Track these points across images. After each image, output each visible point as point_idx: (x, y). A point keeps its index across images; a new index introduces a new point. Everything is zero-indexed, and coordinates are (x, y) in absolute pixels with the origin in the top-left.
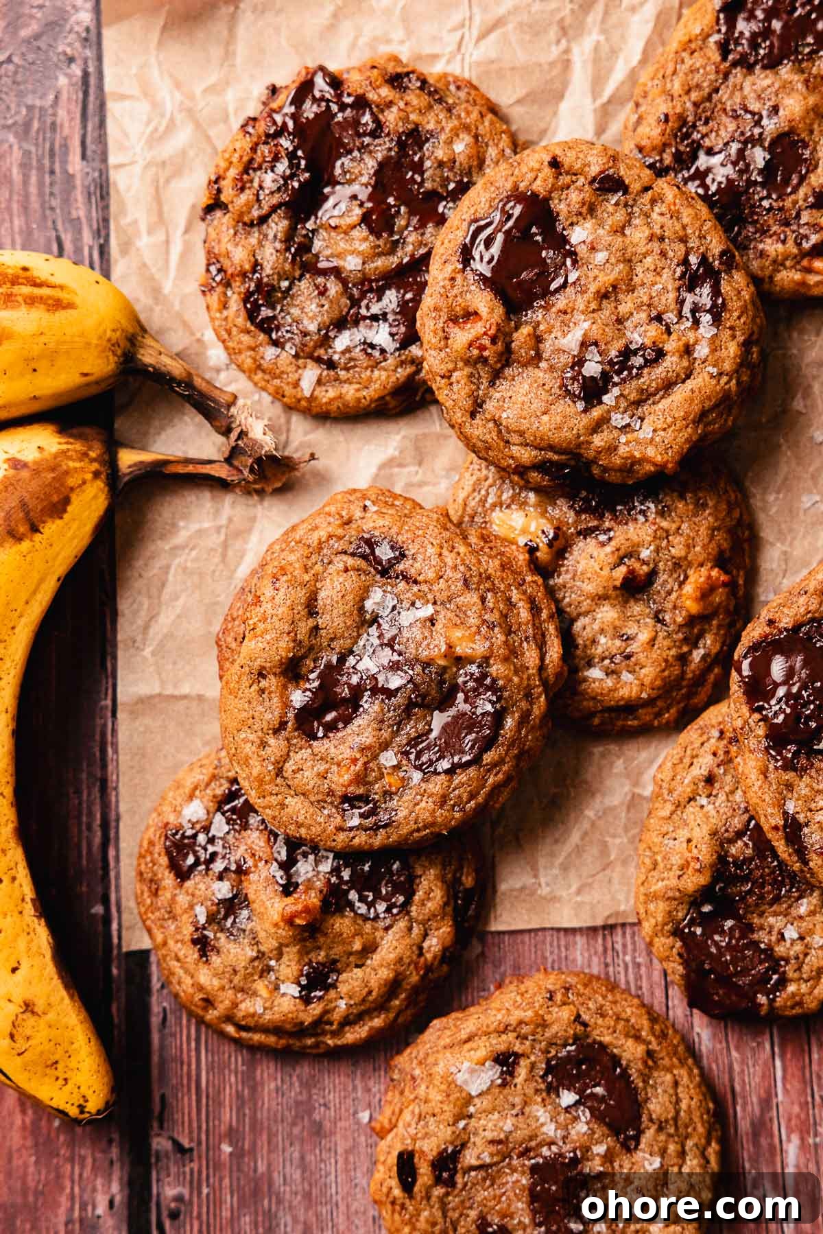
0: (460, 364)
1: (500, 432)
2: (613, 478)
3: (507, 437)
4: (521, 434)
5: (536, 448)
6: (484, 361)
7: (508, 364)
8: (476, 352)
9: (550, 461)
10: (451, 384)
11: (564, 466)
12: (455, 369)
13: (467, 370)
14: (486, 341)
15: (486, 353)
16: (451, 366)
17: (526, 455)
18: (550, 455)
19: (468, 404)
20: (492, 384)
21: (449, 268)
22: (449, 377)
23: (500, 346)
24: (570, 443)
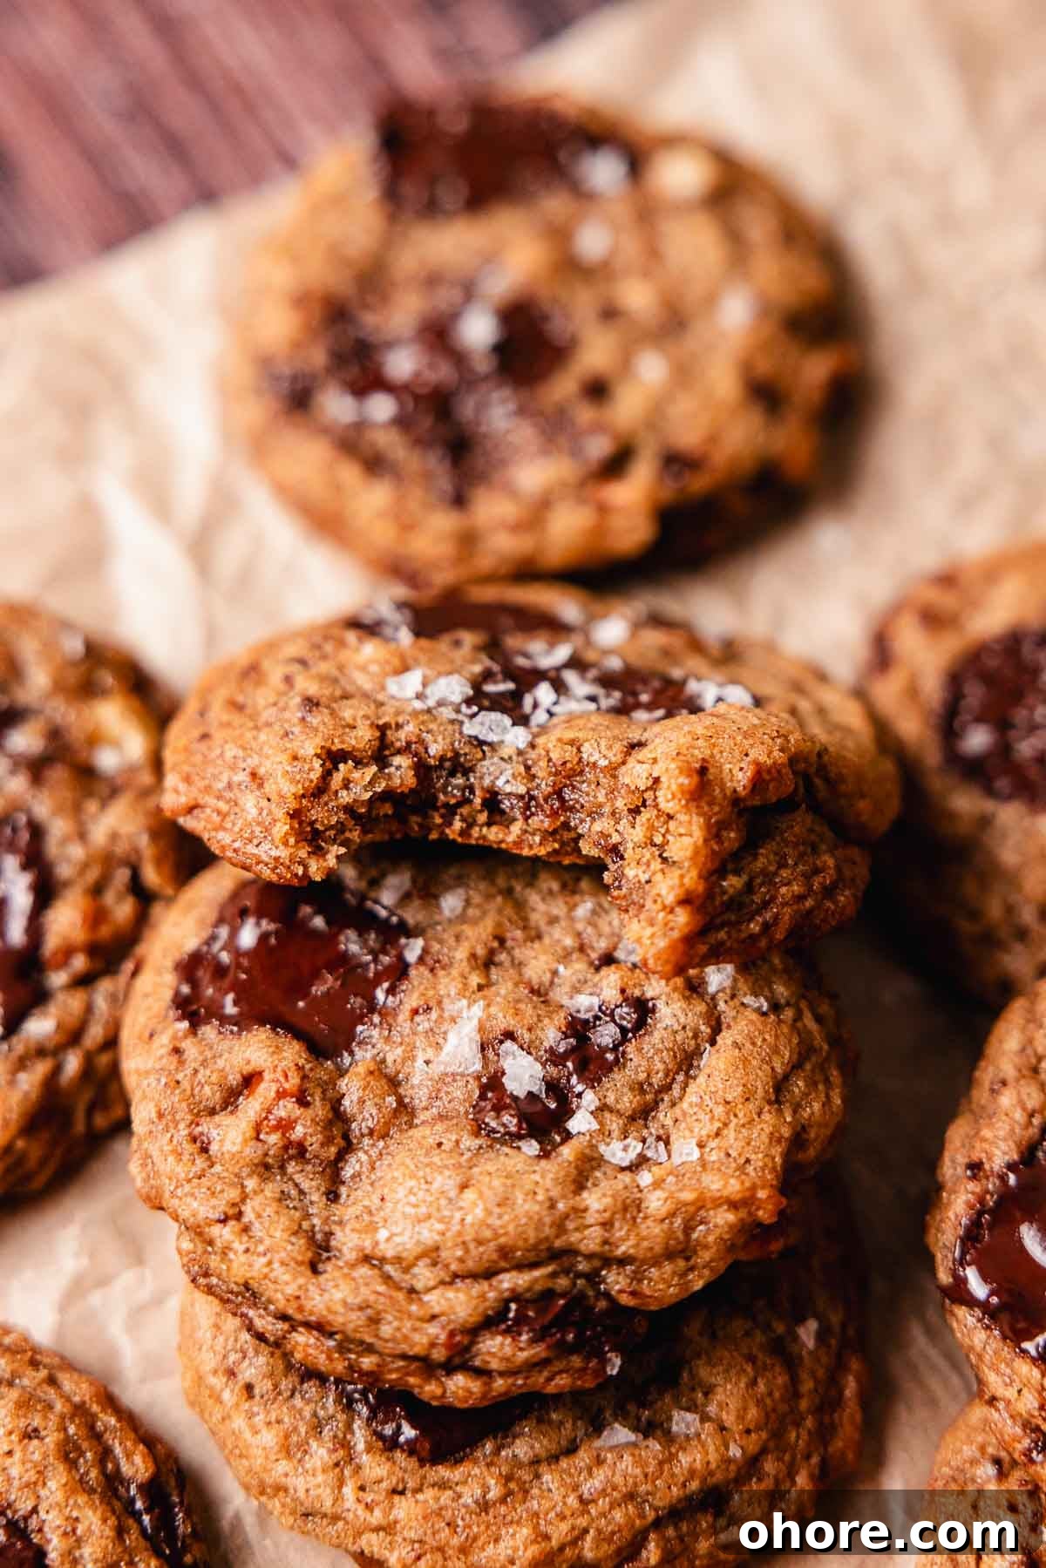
0: (251, 1184)
1: (387, 1278)
2: (662, 1285)
3: (405, 1280)
4: (432, 1254)
5: (474, 1276)
6: (299, 1151)
7: (348, 1148)
8: (274, 1139)
9: (515, 1296)
10: (246, 1229)
11: (548, 1295)
12: (244, 1198)
13: (271, 1189)
14: (287, 1108)
15: (299, 1132)
16: (233, 1194)
17: (461, 1303)
18: (509, 1281)
19: (298, 1248)
20: (333, 1196)
21: (164, 1041)
22: (239, 1216)
23: (319, 1109)
24: (540, 1224)
